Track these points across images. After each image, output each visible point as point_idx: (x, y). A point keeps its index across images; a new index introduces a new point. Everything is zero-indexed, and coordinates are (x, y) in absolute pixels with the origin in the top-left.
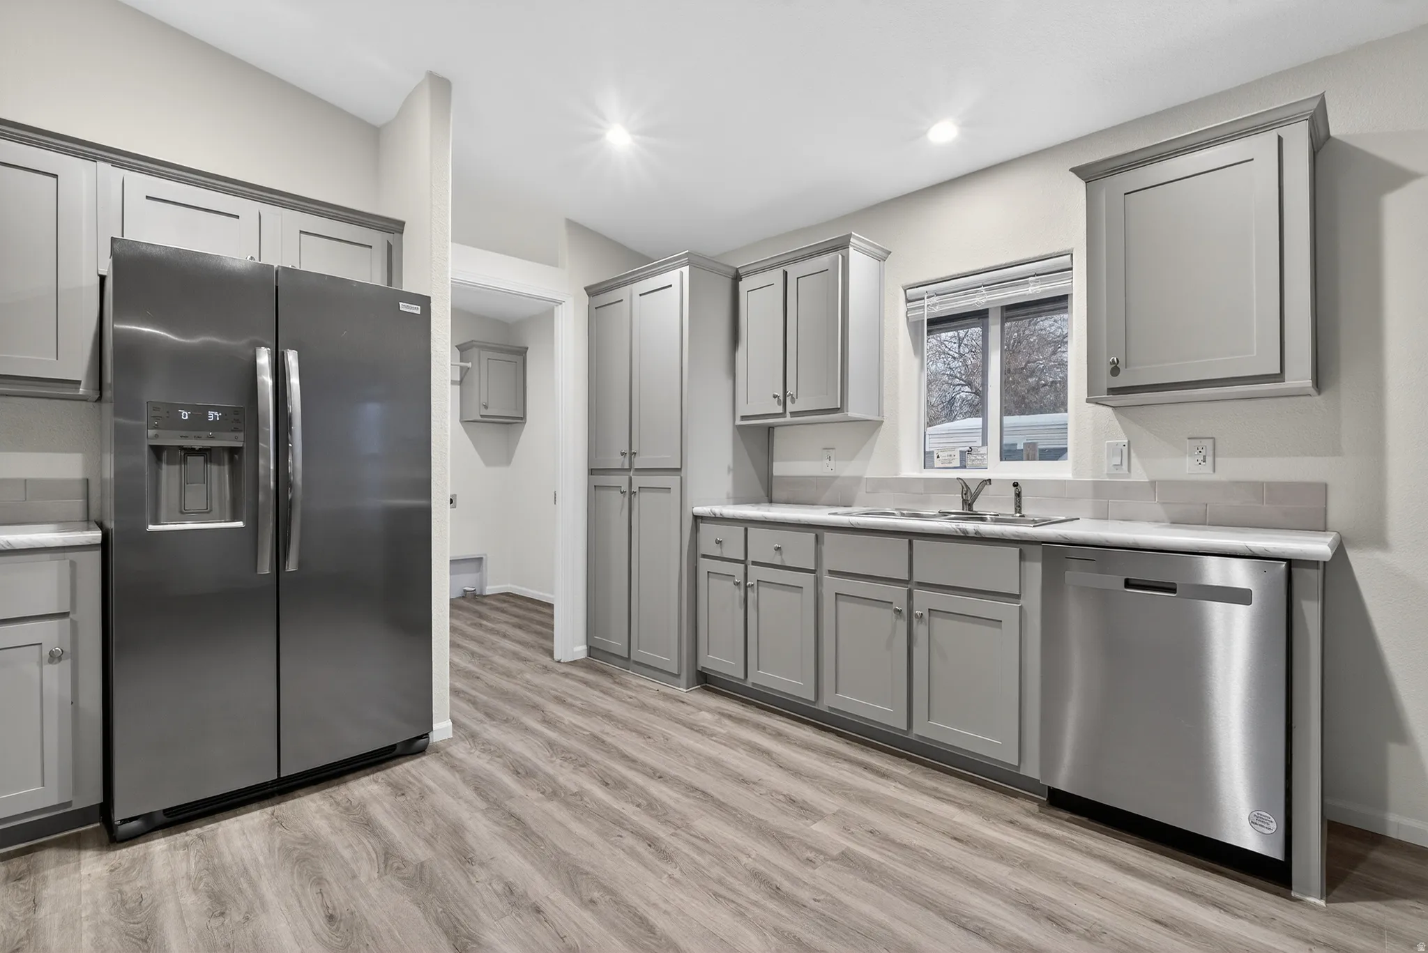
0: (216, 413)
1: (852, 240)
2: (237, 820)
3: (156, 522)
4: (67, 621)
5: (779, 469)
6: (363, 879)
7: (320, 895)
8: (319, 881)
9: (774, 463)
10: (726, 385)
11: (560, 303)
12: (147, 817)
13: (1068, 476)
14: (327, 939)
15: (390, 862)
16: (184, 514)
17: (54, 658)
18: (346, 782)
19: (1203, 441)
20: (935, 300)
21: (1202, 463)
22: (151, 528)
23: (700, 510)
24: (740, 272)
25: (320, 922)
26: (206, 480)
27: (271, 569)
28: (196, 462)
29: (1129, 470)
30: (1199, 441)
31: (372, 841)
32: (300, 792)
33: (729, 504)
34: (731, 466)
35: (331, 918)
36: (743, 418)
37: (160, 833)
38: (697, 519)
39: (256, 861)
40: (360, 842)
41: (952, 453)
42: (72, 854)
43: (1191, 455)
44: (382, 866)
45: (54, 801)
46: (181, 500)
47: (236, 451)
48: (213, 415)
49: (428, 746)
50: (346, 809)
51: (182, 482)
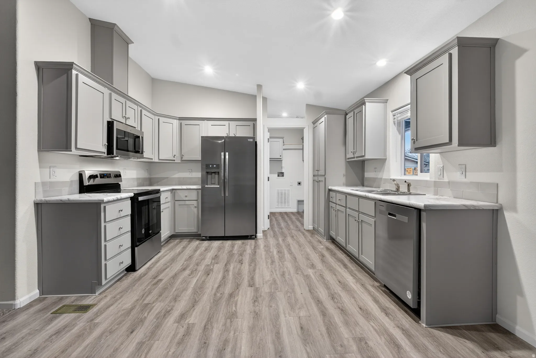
1: (365, 100)
2: (218, 242)
3: (207, 185)
4: (197, 201)
5: (367, 175)
8: (219, 251)
9: (365, 173)
10: (343, 149)
11: (304, 128)
12: (206, 237)
13: (428, 179)
16: (212, 184)
17: (195, 207)
18: (237, 240)
19: (462, 165)
20: (399, 115)
21: (462, 174)
22: (206, 186)
23: (330, 187)
24: (347, 112)
26: (215, 178)
27: (224, 195)
28: (213, 174)
29: (443, 177)
30: (461, 165)
32: (229, 240)
33: (344, 186)
34: (345, 174)
35: (216, 255)
36: (348, 159)
37: (207, 240)
38: (330, 190)
39: (215, 247)
40: (229, 249)
41: (411, 170)
42: (197, 240)
43: (459, 171)
45: (195, 231)
46: (211, 181)
47: (219, 172)
48: (215, 166)
49: (255, 238)
50: (232, 244)
51: (212, 178)
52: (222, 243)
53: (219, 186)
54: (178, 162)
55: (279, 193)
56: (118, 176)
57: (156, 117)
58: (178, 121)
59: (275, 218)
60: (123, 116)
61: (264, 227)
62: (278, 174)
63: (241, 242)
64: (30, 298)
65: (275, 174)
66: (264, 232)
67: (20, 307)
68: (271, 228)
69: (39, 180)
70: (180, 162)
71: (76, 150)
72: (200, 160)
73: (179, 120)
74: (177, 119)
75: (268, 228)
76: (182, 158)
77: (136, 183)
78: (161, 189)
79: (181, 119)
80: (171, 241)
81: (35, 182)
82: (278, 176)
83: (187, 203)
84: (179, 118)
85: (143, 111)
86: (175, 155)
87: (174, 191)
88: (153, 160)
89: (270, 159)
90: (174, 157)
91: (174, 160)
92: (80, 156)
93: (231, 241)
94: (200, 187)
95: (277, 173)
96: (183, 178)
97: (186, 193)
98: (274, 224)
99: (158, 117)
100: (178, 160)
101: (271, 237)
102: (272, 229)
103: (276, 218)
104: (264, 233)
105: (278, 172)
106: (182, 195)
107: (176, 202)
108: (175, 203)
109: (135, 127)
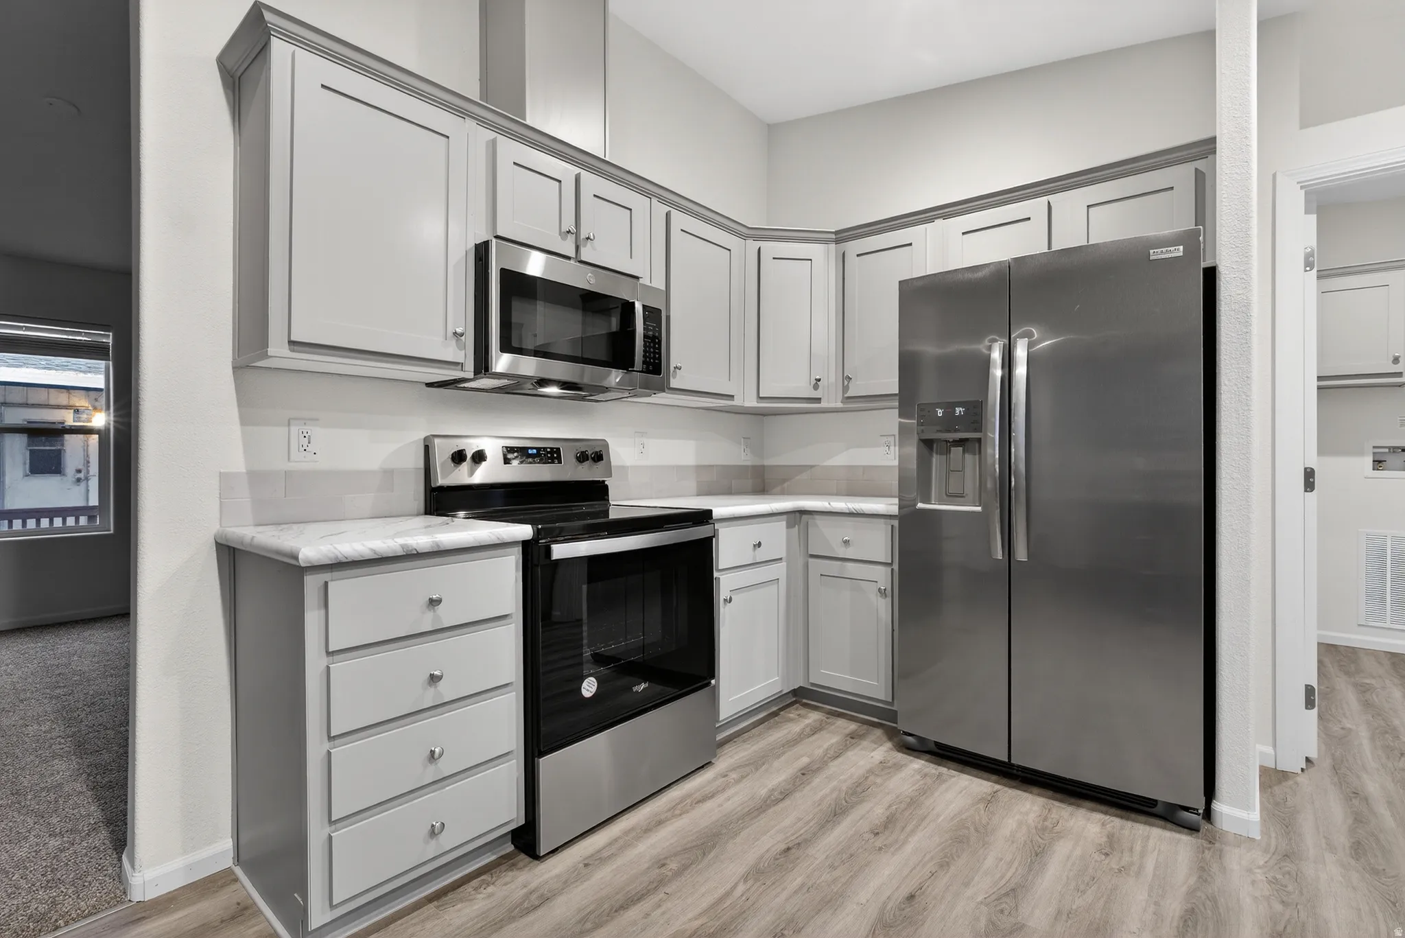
0: (961, 409)
2: (971, 780)
3: (928, 501)
4: (886, 568)
6: (969, 892)
7: (931, 874)
8: (944, 865)
12: (921, 739)
14: (889, 907)
15: (1004, 899)
16: (949, 496)
17: (882, 592)
18: (1079, 806)
22: (920, 505)
25: (905, 891)
26: (962, 467)
27: (1003, 555)
31: (1020, 871)
32: (1036, 790)
35: (911, 897)
37: (928, 756)
39: (938, 816)
40: (1010, 864)
44: (994, 897)
45: (882, 697)
46: (947, 484)
47: (979, 440)
48: (959, 411)
49: (1205, 826)
50: (1044, 829)
51: (949, 472)
52: (989, 801)
53: (979, 509)
54: (832, 405)
55: (1384, 550)
56: (597, 456)
57: (750, 242)
58: (833, 246)
59: (1355, 685)
60: (565, 229)
61: (1275, 746)
62: (1374, 453)
63: (1103, 825)
64: (190, 868)
65: (1361, 453)
66: (1272, 778)
67: (142, 900)
68: (1327, 763)
69: (238, 464)
70: (839, 405)
71: (293, 351)
72: (895, 395)
73: (837, 241)
74: (826, 241)
75: (1308, 760)
76: (845, 389)
77: (692, 484)
78: (718, 512)
79: (842, 236)
80: (792, 713)
81: (220, 473)
82: (1378, 463)
83: (852, 569)
84: (836, 233)
85: (674, 213)
86: (819, 380)
87: (805, 517)
88: (737, 402)
89: (1320, 378)
90: (816, 387)
91: (818, 400)
92: (429, 385)
93: (1041, 801)
94: (894, 510)
95: (1371, 450)
96: (865, 468)
97: (847, 529)
98: (1350, 730)
99: (753, 245)
100: (832, 400)
101: (1331, 848)
102: (1335, 769)
103: (1363, 690)
104: (1277, 789)
105: (1374, 447)
106: (830, 536)
107: (811, 560)
108: (806, 566)
109: (637, 278)
